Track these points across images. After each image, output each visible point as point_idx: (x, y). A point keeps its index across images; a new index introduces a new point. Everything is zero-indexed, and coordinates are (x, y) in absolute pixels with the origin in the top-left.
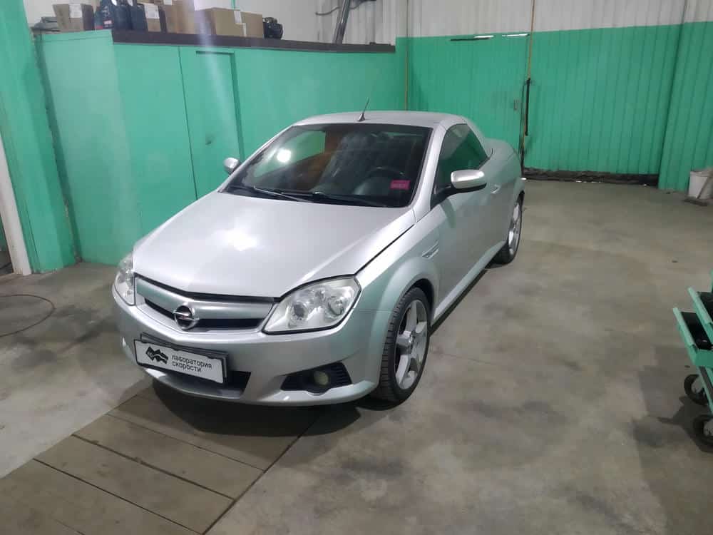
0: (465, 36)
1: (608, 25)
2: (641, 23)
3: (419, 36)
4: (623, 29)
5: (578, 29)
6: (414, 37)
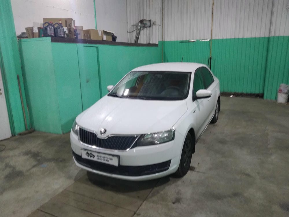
0: (185, 41)
3: (167, 41)
6: (165, 41)
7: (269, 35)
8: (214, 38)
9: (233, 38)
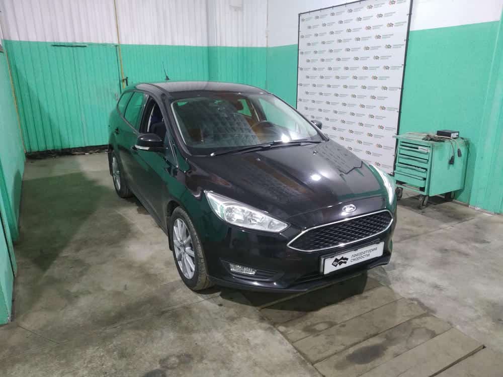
0: (65, 43)
2: (187, 44)
4: (179, 47)
6: (13, 39)
7: (208, 45)
8: (123, 42)
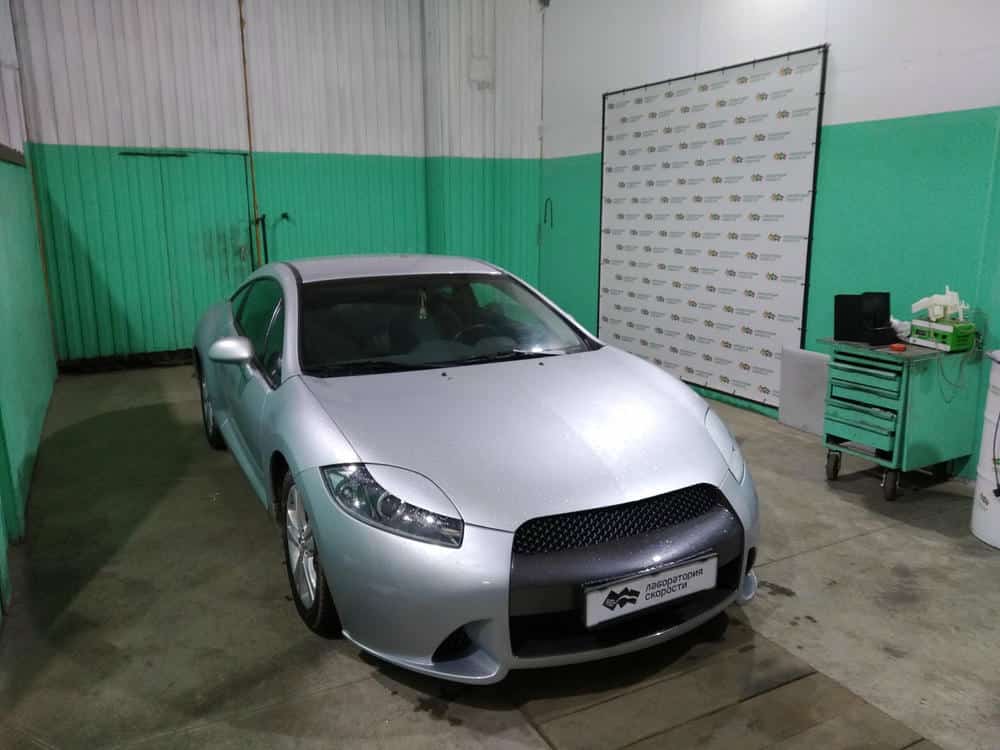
0: (145, 149)
1: (349, 150)
5: (313, 151)
6: (45, 141)
7: (426, 153)
9: (326, 151)
